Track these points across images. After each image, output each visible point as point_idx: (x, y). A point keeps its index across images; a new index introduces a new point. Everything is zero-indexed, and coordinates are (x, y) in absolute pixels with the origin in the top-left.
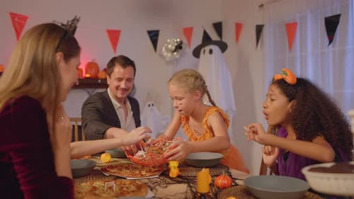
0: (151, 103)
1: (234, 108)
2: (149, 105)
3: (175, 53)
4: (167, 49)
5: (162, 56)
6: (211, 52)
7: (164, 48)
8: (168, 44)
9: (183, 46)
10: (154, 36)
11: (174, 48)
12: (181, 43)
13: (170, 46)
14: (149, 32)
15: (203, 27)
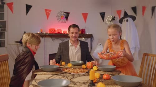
0: (100, 44)
1: (139, 47)
2: (99, 45)
3: (111, 22)
4: (108, 20)
5: (106, 23)
6: (127, 21)
7: (107, 20)
8: (109, 18)
9: (115, 19)
10: (103, 15)
11: (111, 20)
12: (115, 17)
13: (109, 19)
14: (101, 13)
15: (124, 9)
